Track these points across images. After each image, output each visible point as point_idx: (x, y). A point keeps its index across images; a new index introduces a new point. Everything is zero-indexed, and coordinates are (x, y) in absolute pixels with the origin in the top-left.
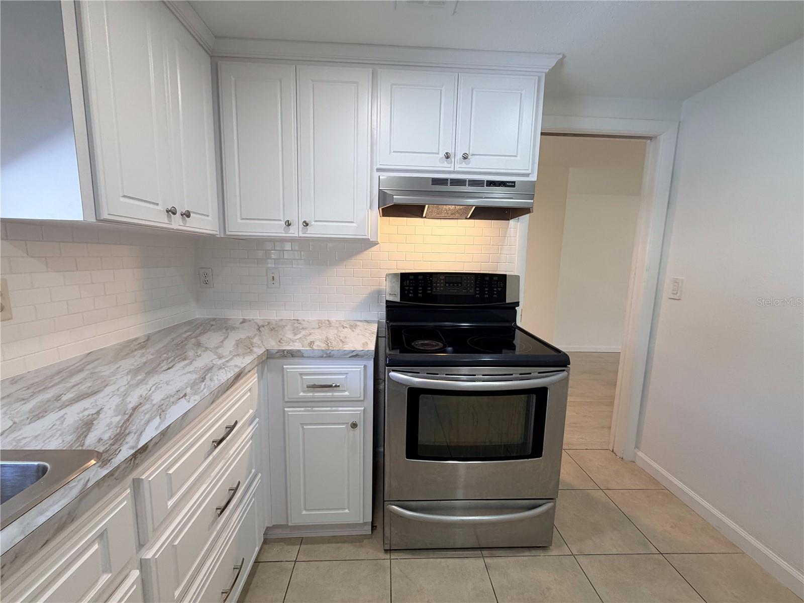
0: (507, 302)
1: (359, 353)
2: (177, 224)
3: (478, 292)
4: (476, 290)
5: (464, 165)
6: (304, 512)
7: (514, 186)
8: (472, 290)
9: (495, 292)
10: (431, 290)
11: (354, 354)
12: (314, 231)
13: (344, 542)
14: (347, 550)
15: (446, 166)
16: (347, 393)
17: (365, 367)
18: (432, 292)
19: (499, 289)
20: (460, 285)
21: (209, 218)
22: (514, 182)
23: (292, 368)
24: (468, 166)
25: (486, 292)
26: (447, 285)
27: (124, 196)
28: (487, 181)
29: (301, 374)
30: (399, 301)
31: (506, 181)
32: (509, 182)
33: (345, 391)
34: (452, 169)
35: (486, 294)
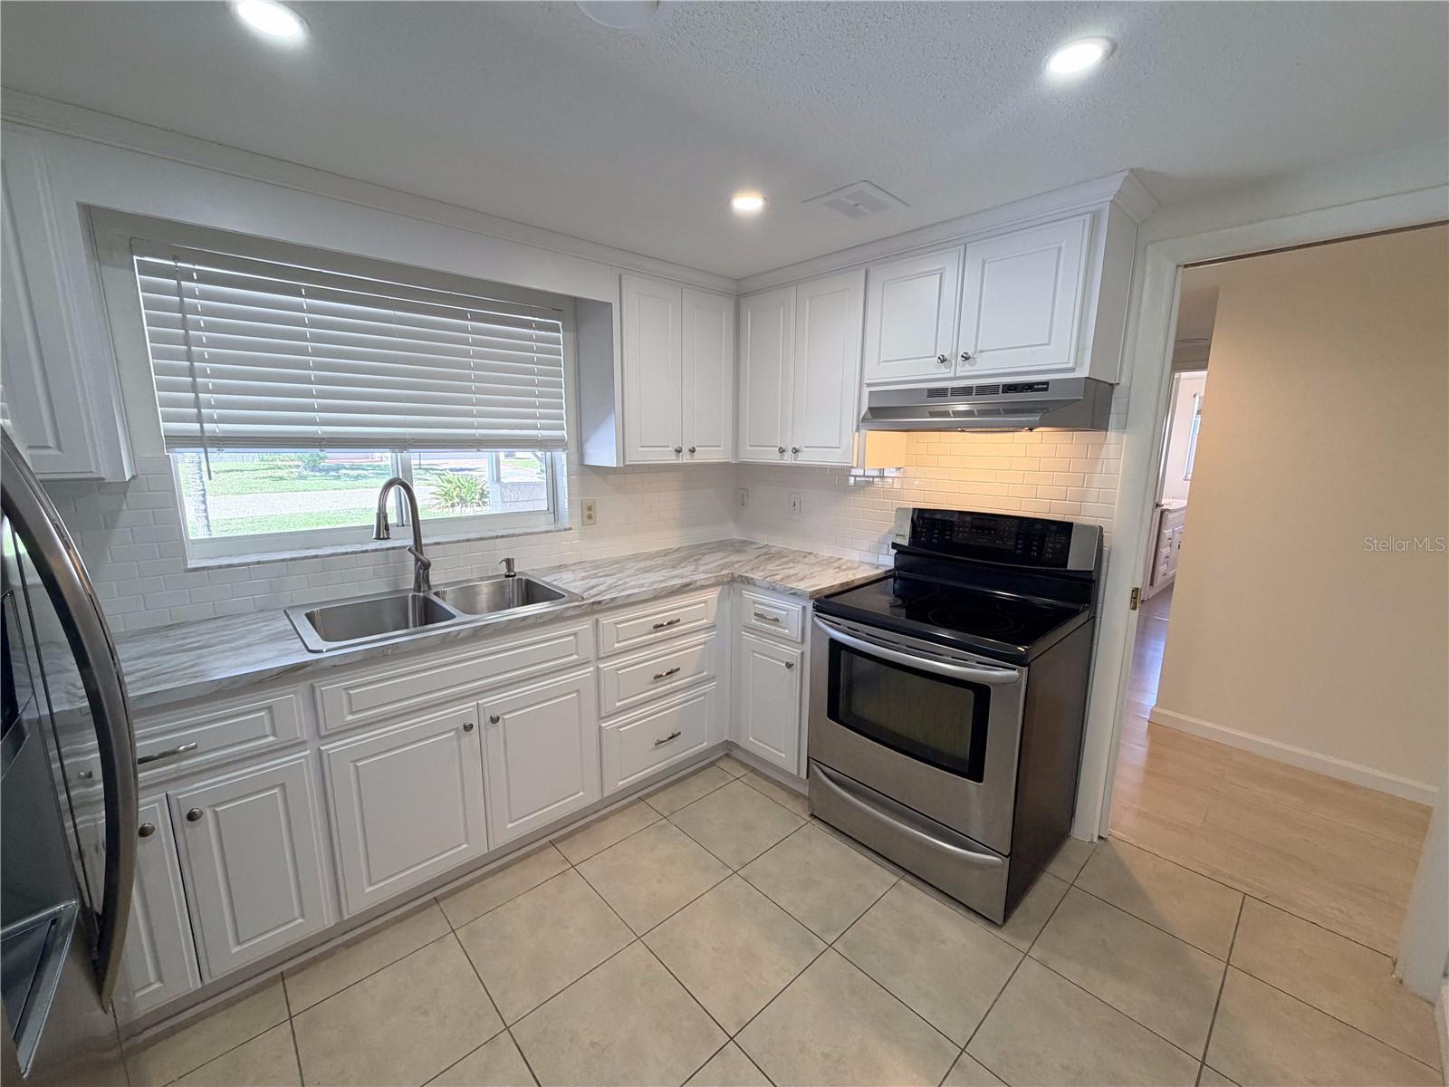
0: (1068, 568)
1: (798, 592)
2: (685, 458)
3: (1020, 546)
4: (1017, 543)
5: (967, 367)
6: (751, 739)
7: (1046, 389)
8: (1011, 543)
9: (1050, 550)
10: (950, 535)
11: (793, 592)
12: (805, 459)
13: (784, 789)
14: (781, 796)
15: (944, 371)
16: (787, 631)
17: (804, 608)
18: (951, 538)
19: (1058, 546)
20: (993, 532)
21: (721, 448)
22: (1047, 383)
23: (749, 594)
24: (973, 369)
25: (1034, 548)
26: (974, 530)
27: (642, 447)
28: (1003, 385)
29: (755, 602)
30: (907, 545)
31: (1032, 383)
32: (1038, 384)
33: (785, 628)
34: (952, 375)
35: (1034, 551)
